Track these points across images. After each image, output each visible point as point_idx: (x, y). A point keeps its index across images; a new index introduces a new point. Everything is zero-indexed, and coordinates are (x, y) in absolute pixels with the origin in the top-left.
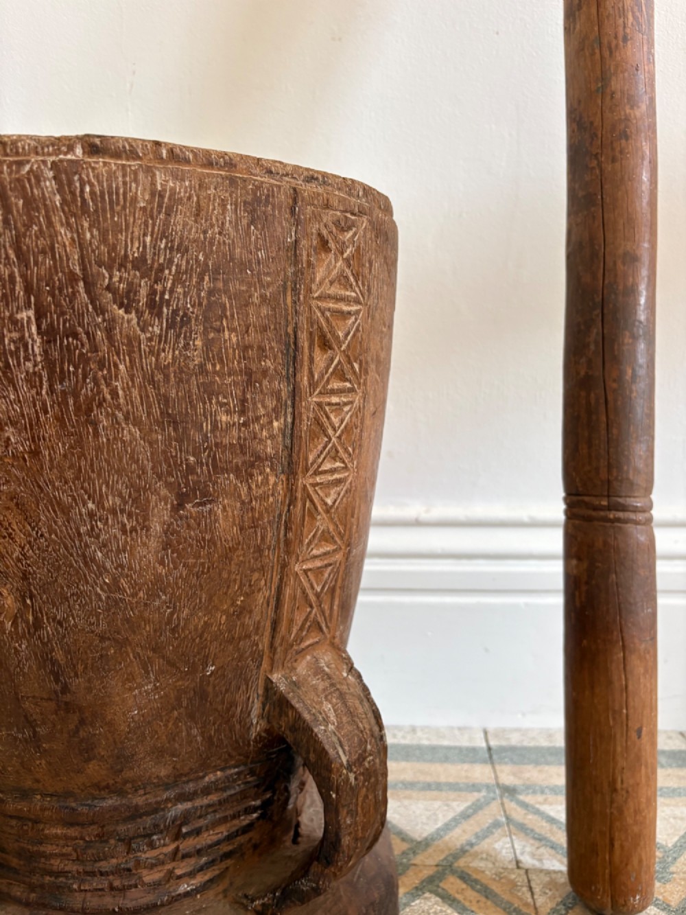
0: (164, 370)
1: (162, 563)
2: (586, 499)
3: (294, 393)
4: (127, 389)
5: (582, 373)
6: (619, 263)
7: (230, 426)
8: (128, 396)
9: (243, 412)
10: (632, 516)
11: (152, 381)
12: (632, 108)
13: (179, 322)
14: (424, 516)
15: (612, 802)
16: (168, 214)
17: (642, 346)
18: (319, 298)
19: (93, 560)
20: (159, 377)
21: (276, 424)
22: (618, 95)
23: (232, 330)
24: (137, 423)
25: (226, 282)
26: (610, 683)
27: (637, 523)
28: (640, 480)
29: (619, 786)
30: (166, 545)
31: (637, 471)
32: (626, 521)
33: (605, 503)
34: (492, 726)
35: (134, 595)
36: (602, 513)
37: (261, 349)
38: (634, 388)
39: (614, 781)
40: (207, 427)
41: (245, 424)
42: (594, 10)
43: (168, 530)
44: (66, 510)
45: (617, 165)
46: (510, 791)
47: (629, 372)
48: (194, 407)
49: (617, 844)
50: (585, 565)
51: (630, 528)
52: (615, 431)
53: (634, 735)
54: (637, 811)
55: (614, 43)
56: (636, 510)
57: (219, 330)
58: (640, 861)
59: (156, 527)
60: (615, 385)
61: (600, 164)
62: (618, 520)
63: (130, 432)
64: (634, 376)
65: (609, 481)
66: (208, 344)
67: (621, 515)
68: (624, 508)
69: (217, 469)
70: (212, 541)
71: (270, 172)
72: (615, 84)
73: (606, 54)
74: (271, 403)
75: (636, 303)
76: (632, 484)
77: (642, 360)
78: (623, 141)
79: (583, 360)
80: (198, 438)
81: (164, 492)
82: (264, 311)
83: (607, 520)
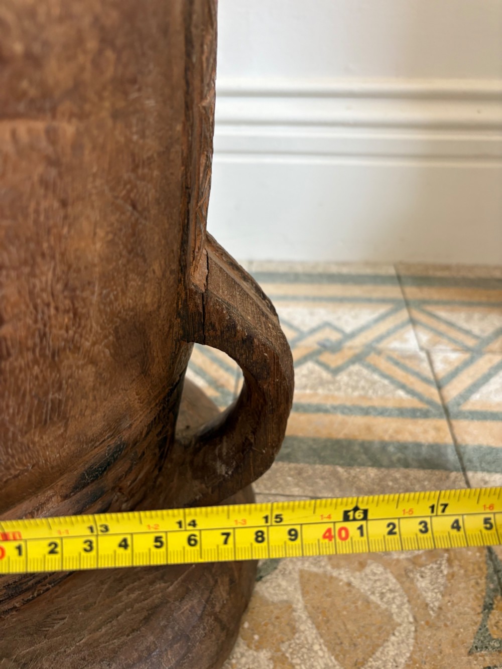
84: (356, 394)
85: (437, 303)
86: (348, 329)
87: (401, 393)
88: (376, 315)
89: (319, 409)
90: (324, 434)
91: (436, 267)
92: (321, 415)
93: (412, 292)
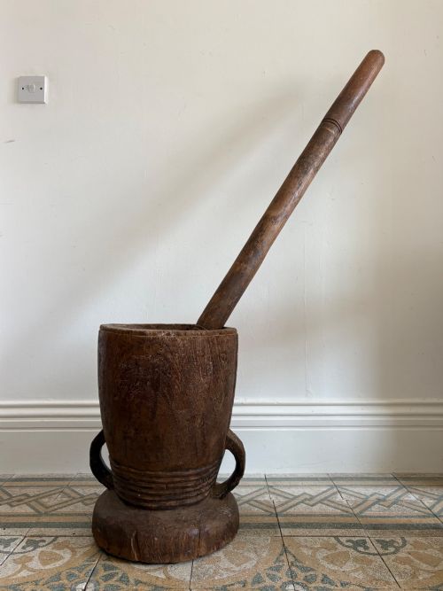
14: (244, 402)
34: (267, 473)
46: (271, 486)
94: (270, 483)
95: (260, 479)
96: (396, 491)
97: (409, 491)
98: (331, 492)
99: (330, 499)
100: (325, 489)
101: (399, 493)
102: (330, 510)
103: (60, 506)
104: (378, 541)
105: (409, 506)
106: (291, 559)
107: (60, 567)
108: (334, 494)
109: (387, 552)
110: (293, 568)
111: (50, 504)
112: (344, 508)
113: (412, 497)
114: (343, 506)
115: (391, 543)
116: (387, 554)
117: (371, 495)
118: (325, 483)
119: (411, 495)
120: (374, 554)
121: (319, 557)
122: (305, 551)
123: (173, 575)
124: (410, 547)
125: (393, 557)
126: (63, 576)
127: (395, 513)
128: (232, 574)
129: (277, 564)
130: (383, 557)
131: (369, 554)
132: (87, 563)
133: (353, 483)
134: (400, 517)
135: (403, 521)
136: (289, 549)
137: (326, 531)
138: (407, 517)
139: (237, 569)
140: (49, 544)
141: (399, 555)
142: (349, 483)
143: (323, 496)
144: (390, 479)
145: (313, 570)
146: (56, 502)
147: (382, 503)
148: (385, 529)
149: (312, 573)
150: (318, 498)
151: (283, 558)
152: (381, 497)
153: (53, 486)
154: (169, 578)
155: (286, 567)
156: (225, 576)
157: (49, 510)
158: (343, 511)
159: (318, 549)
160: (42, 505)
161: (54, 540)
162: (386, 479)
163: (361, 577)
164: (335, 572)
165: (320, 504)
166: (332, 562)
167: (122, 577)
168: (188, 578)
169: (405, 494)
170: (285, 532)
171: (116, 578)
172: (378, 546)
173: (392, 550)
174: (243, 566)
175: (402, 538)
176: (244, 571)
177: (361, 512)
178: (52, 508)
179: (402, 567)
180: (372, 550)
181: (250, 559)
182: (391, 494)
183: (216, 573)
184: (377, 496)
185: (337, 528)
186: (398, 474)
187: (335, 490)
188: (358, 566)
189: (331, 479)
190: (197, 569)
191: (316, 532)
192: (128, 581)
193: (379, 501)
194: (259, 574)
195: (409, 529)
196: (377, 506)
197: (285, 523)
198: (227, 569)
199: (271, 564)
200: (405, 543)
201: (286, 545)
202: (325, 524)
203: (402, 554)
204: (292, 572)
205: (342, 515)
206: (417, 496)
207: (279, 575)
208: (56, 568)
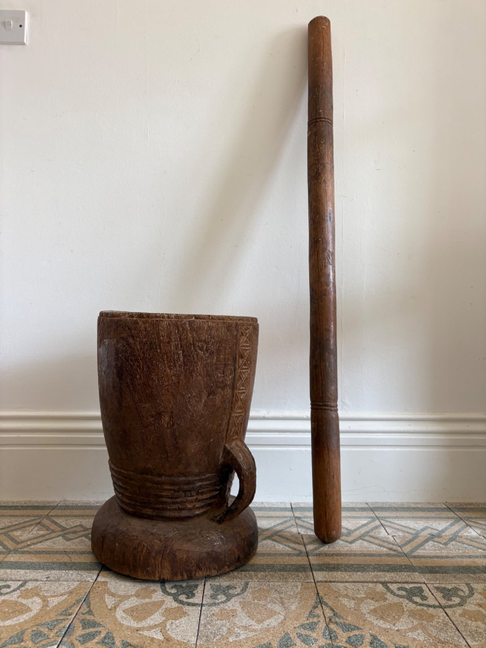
0: (208, 364)
1: (203, 410)
2: (316, 403)
3: (235, 369)
4: (200, 368)
5: (314, 364)
6: (324, 332)
7: (220, 377)
8: (200, 370)
9: (223, 374)
10: (330, 408)
11: (205, 367)
12: (327, 286)
13: (212, 353)
14: (267, 415)
15: (326, 499)
16: (211, 330)
17: (332, 356)
18: (241, 346)
19: (188, 408)
20: (207, 365)
21: (230, 377)
22: (323, 283)
23: (222, 355)
24: (201, 376)
25: (222, 344)
26: (324, 461)
27: (331, 410)
28: (332, 397)
29: (327, 494)
30: (205, 406)
31: (331, 394)
32: (328, 410)
33: (321, 404)
35: (196, 418)
36: (321, 407)
37: (228, 359)
38: (329, 368)
39: (326, 493)
40: (216, 377)
41: (224, 377)
42: (316, 257)
43: (206, 402)
44: (184, 396)
45: (323, 303)
46: (299, 518)
47: (328, 364)
48: (213, 373)
49: (327, 514)
50: (316, 423)
51: (329, 411)
52: (324, 382)
53: (332, 477)
54: (333, 503)
55: (322, 267)
56: (331, 406)
57: (220, 355)
58: (335, 520)
59: (203, 401)
60: (323, 368)
61: (318, 302)
62: (326, 409)
63: (200, 378)
64: (329, 365)
65: (322, 397)
66: (217, 358)
67: (326, 408)
68: (327, 406)
69: (217, 387)
70: (215, 406)
71: (231, 320)
72: (322, 279)
73: (320, 270)
74: (229, 372)
75: (329, 344)
76: (329, 398)
77: (332, 360)
78: (324, 296)
79: (314, 360)
80: (214, 379)
81: (206, 392)
82: (229, 350)
83: (323, 409)
84: (460, 551)
85: (476, 518)
86: (440, 529)
87: (480, 550)
88: (449, 524)
89: (447, 557)
90: (456, 564)
91: (465, 504)
92: (449, 559)
93: (460, 514)
94: (297, 514)
95: (285, 509)
96: (451, 525)
97: (467, 525)
98: (373, 525)
99: (372, 534)
100: (365, 522)
101: (456, 528)
102: (373, 548)
103: (35, 541)
104: (437, 588)
105: (471, 543)
106: (329, 613)
107: (26, 622)
108: (376, 527)
109: (450, 603)
110: (332, 626)
111: (22, 538)
112: (391, 546)
113: (473, 533)
114: (389, 543)
115: (455, 591)
116: (450, 606)
117: (423, 530)
118: (365, 514)
119: (470, 530)
120: (434, 607)
121: (364, 611)
122: (345, 601)
123: (173, 635)
124: (479, 596)
125: (459, 610)
126: (27, 636)
127: (454, 553)
128: (251, 634)
129: (311, 620)
130: (447, 610)
131: (429, 606)
132: (61, 618)
133: (398, 514)
134: (462, 557)
135: (466, 562)
136: (325, 600)
137: (370, 575)
138: (470, 557)
139: (258, 627)
140: (14, 591)
141: (467, 607)
142: (394, 514)
143: (363, 531)
144: (443, 510)
145: (358, 629)
146: (30, 536)
147: (436, 539)
148: (445, 572)
149: (356, 632)
150: (357, 534)
151: (318, 611)
152: (435, 532)
153: (29, 516)
154: (168, 639)
155: (322, 625)
156: (242, 637)
157: (20, 546)
158: (391, 549)
159: (362, 600)
160: (13, 539)
161: (22, 586)
162: (437, 509)
163: (421, 638)
164: (386, 630)
165: (360, 541)
166: (382, 618)
167: (105, 638)
168: (194, 639)
169: (462, 529)
170: (319, 576)
171: (97, 639)
172: (439, 595)
173: (457, 600)
174: (266, 623)
175: (468, 585)
176: (268, 630)
177: (412, 551)
178: (25, 544)
179: (473, 624)
180: (431, 601)
181: (276, 613)
182: (446, 529)
183: (230, 632)
184: (429, 531)
185: (384, 571)
186: (452, 504)
187: (377, 523)
188: (416, 622)
189: (372, 510)
190: (205, 626)
191: (358, 576)
192: (113, 643)
193: (432, 537)
194: (287, 634)
195: (474, 573)
196: (430, 543)
197: (319, 565)
198: (245, 628)
199: (304, 620)
200: (472, 591)
201: (321, 594)
202: (368, 566)
203: (470, 606)
204: (331, 632)
205: (388, 555)
206: (479, 532)
207: (314, 635)
208: (19, 624)
